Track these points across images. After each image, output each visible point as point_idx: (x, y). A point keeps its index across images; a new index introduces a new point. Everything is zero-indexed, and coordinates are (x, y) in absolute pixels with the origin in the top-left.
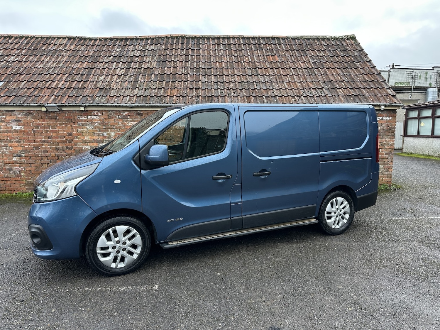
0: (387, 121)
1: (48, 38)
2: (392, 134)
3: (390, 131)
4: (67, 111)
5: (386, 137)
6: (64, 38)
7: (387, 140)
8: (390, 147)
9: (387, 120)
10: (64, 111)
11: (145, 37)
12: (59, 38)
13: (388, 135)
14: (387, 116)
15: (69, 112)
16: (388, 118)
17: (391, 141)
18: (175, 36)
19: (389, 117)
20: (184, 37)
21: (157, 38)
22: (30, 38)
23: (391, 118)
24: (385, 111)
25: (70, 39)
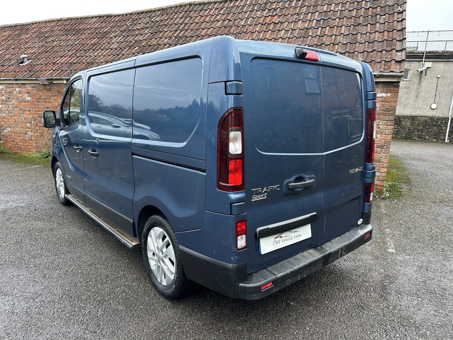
0: (383, 99)
1: (85, 18)
2: (389, 118)
3: (386, 113)
4: (57, 84)
5: (380, 122)
6: (96, 17)
7: (381, 127)
8: (385, 137)
9: (382, 97)
10: (55, 84)
11: (158, 9)
12: (92, 17)
13: (382, 119)
14: (383, 92)
15: (58, 85)
16: (384, 95)
17: (387, 128)
18: (184, 4)
19: (387, 93)
20: (192, 4)
21: (168, 8)
22: (73, 20)
23: (389, 95)
24: (381, 84)
25: (100, 17)
